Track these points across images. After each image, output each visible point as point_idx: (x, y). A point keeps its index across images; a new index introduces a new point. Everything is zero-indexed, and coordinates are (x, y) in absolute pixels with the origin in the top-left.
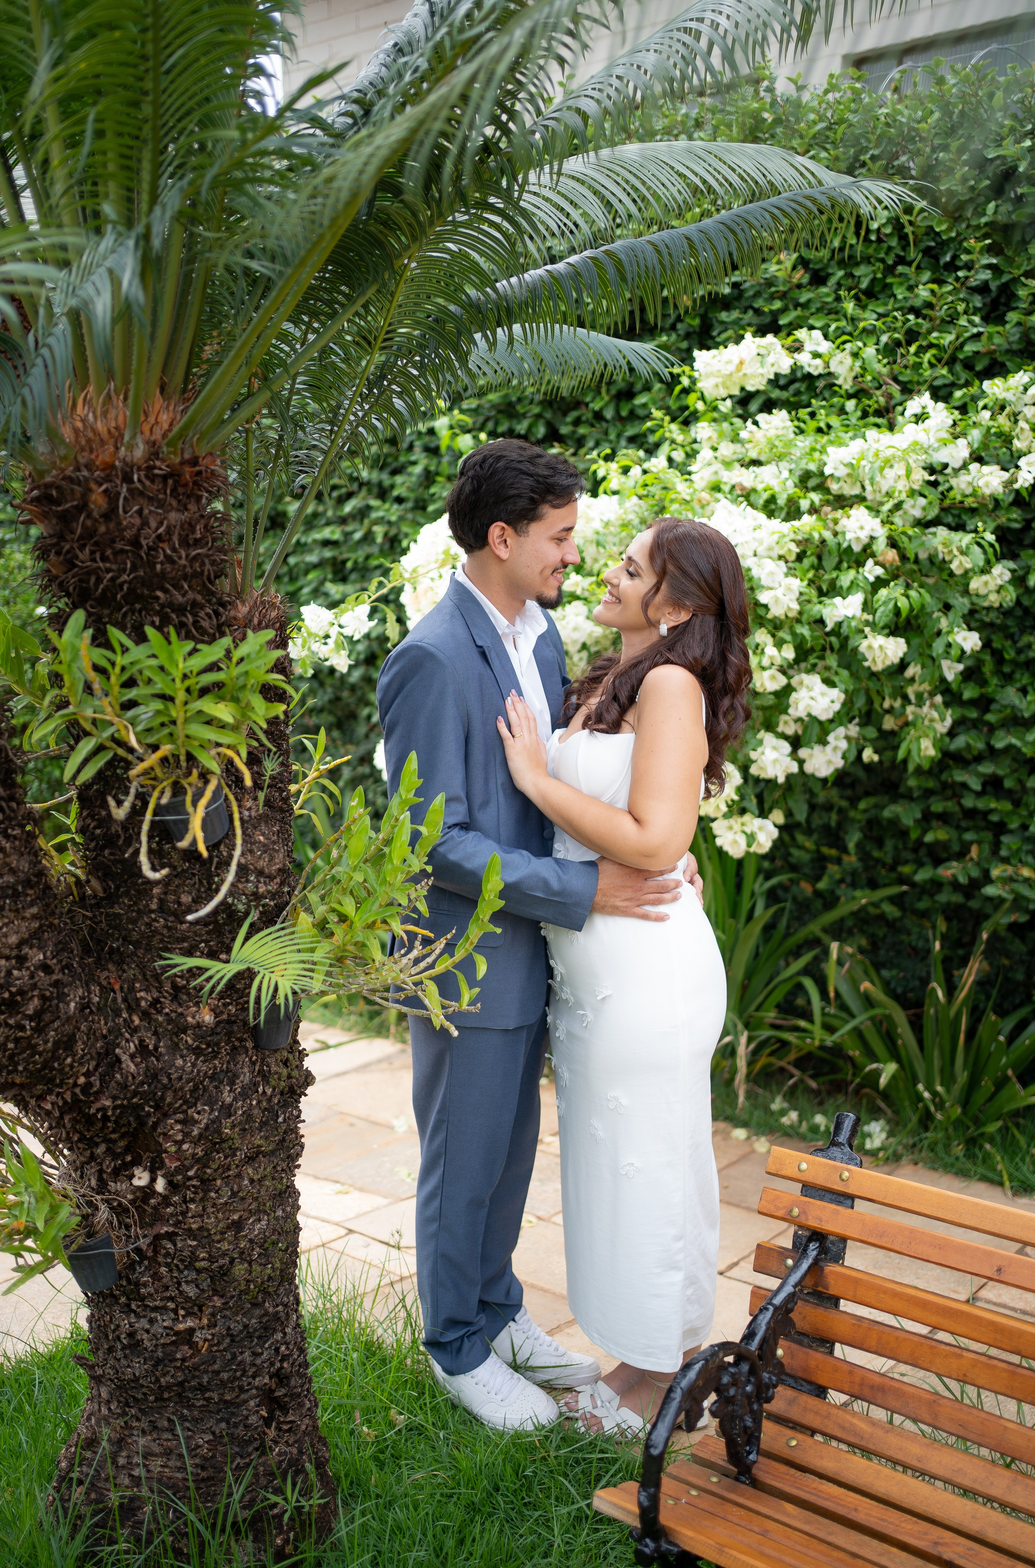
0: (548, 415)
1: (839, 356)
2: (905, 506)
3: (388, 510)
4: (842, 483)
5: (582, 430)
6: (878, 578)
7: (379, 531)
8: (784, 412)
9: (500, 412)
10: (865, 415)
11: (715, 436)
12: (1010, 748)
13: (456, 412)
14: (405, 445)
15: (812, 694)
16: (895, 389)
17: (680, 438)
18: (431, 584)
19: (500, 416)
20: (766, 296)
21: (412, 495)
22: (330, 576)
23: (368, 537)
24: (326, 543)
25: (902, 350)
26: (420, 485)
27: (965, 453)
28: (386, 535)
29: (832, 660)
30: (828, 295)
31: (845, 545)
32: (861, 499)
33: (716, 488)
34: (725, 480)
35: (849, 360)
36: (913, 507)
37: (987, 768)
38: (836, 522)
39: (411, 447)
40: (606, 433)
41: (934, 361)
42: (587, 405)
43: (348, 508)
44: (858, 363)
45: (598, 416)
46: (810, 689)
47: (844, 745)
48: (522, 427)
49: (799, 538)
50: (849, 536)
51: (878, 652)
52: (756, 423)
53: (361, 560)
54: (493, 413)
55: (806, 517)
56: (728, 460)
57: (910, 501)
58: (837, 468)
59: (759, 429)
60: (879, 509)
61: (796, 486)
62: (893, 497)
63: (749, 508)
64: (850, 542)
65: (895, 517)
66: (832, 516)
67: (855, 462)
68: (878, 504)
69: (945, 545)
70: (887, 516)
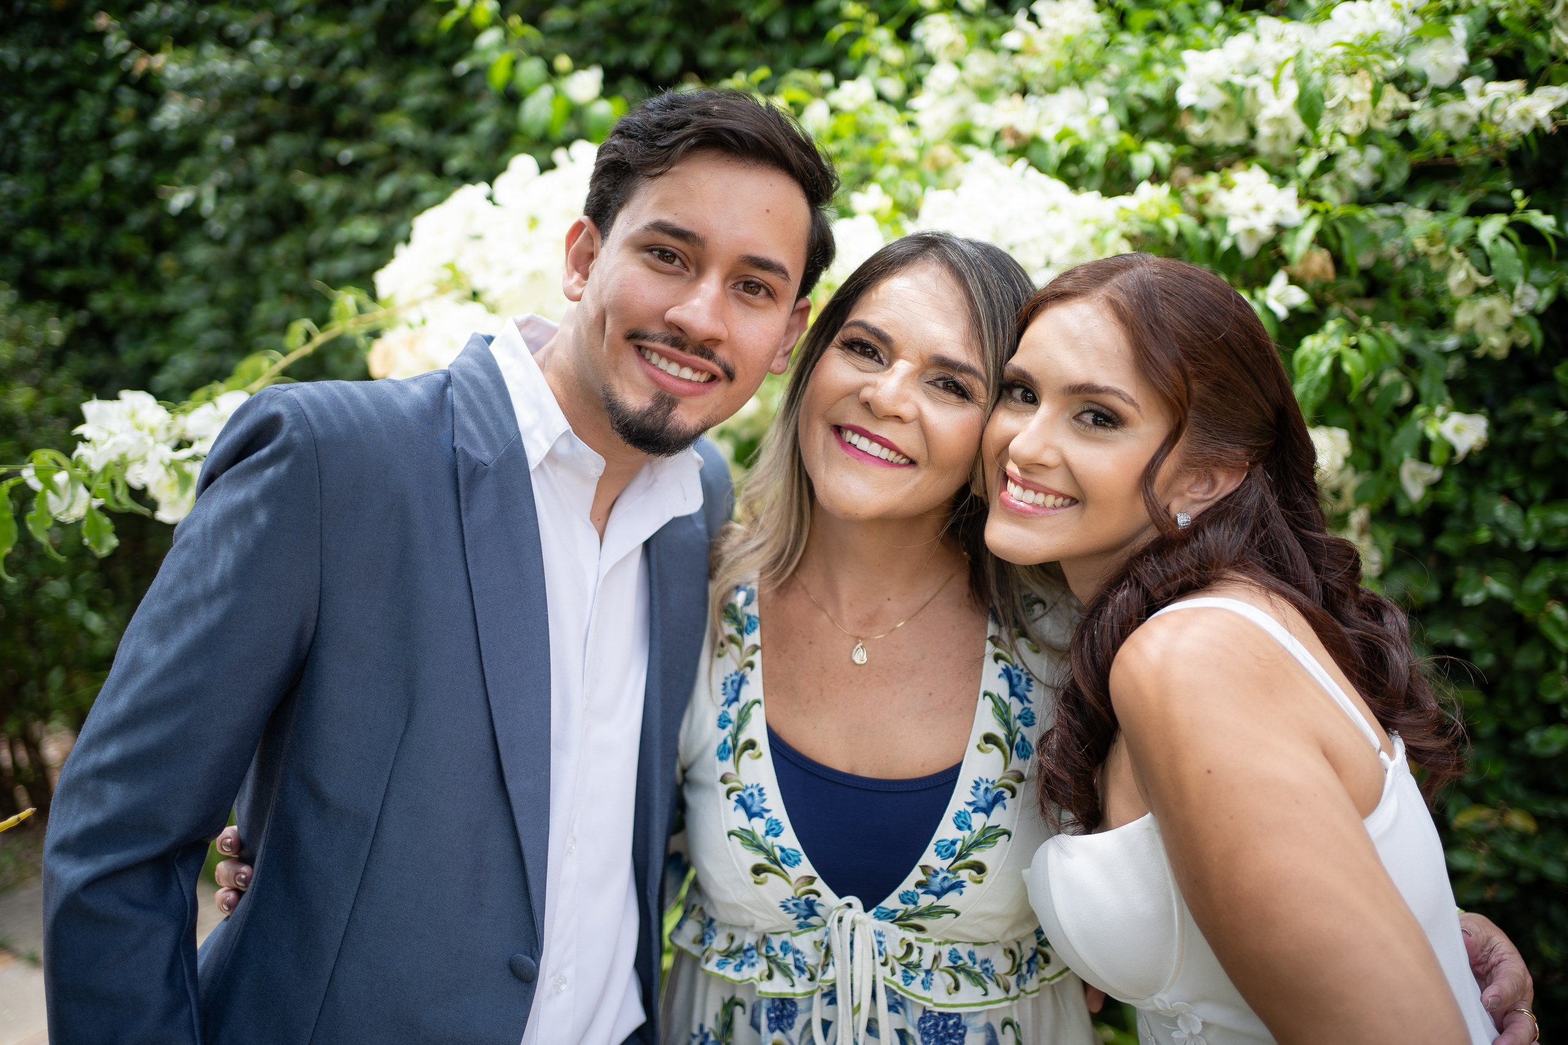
2: (1341, 165)
4: (1210, 123)
6: (1294, 310)
11: (961, 41)
12: (1493, 601)
13: (515, 21)
17: (893, 55)
27: (1461, 58)
31: (1225, 244)
32: (1245, 154)
33: (964, 137)
34: (980, 121)
36: (1355, 166)
37: (1441, 633)
38: (1203, 199)
45: (761, 33)
49: (1135, 230)
50: (1233, 225)
55: (1145, 189)
56: (984, 84)
57: (1353, 155)
58: (1201, 94)
59: (1040, 27)
60: (1289, 169)
61: (1122, 128)
62: (1319, 147)
63: (1033, 172)
64: (1235, 237)
65: (1322, 186)
66: (1195, 187)
67: (1238, 80)
68: (1285, 160)
69: (1431, 240)
70: (1307, 185)
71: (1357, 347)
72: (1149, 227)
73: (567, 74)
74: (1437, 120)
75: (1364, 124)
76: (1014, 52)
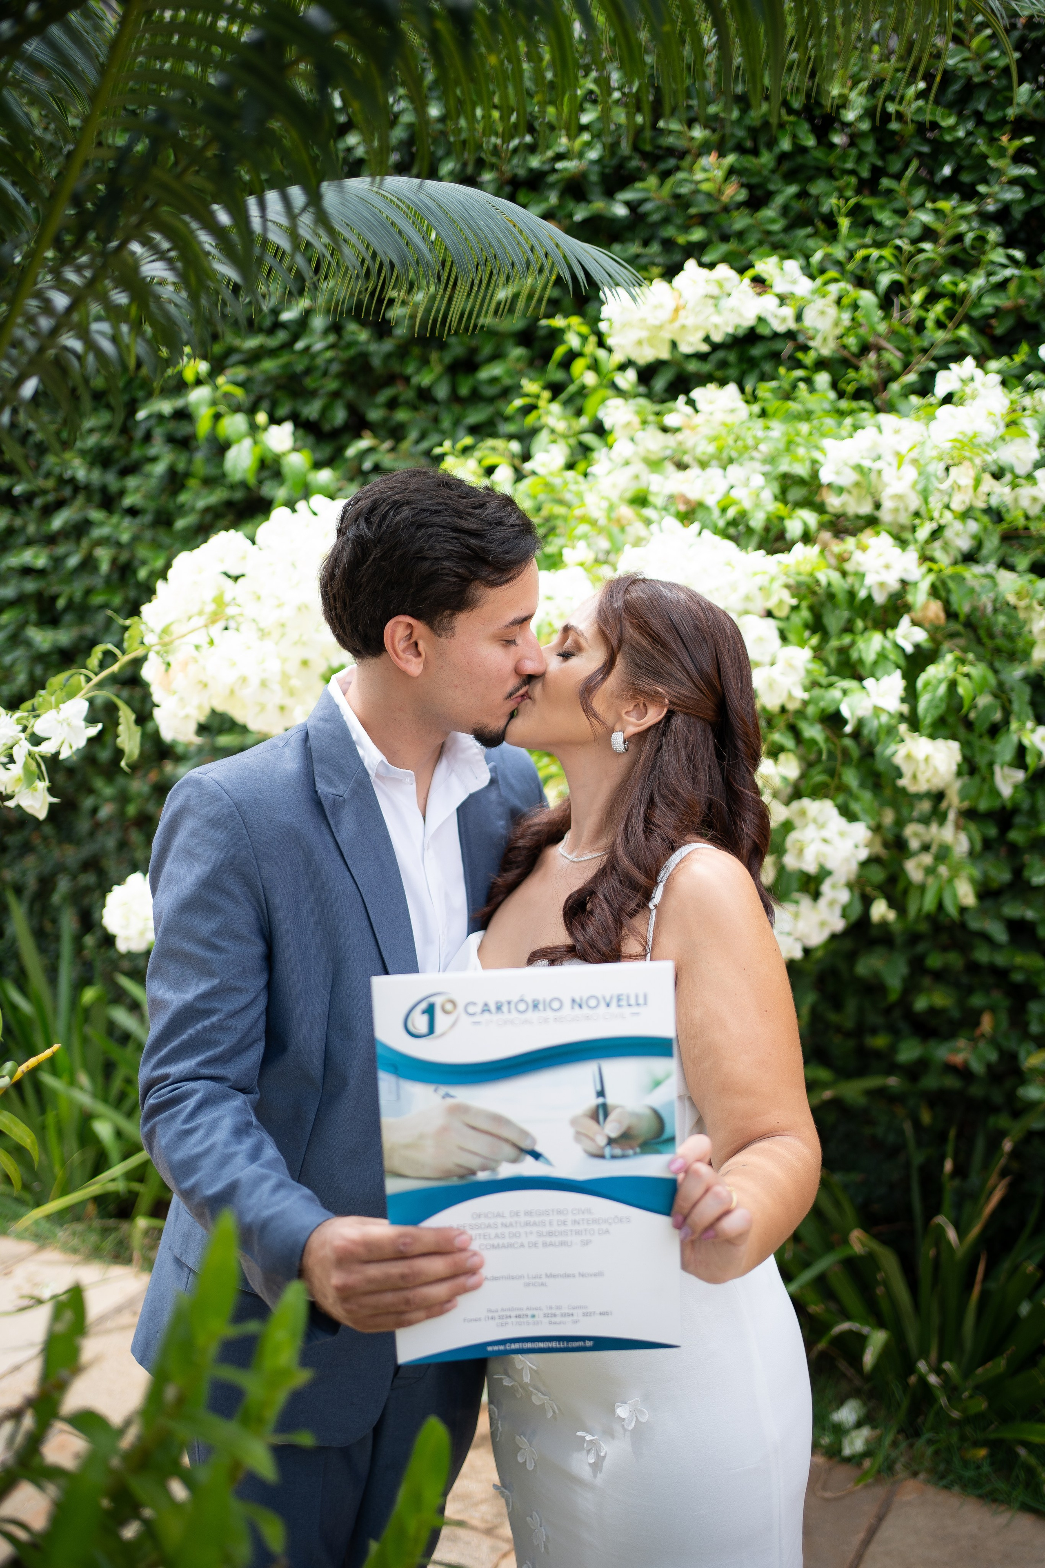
0: (350, 393)
1: (820, 303)
2: (948, 534)
3: (117, 526)
4: (845, 497)
5: (402, 415)
6: (917, 647)
7: (104, 556)
8: (732, 388)
9: (279, 387)
10: (841, 395)
11: (636, 420)
13: (221, 380)
14: (139, 433)
15: (826, 833)
16: (893, 357)
17: (561, 426)
18: (195, 653)
19: (279, 394)
20: (679, 221)
21: (151, 506)
22: (33, 616)
23: (88, 564)
24: (27, 571)
25: (903, 300)
26: (163, 491)
27: (1035, 453)
28: (114, 561)
29: (851, 777)
30: (773, 221)
31: (862, 594)
32: (872, 522)
34: (653, 488)
35: (833, 311)
36: (959, 535)
37: (1014, 910)
38: (843, 559)
39: (148, 438)
40: (436, 420)
41: (943, 318)
42: (407, 379)
43: (57, 522)
44: (846, 317)
46: (822, 826)
47: (844, 896)
48: (312, 410)
49: (791, 581)
50: (870, 580)
51: (922, 766)
52: (691, 403)
53: (78, 595)
54: (268, 389)
55: (799, 547)
56: (654, 457)
57: (958, 526)
58: (838, 473)
59: (697, 411)
60: (907, 535)
61: (776, 498)
62: (932, 519)
63: (707, 533)
64: (870, 588)
65: (935, 550)
66: (837, 547)
67: (867, 463)
68: (903, 528)
69: (1019, 595)
70: (923, 549)
71: (967, 675)
72: (803, 578)
73: (265, 429)
74: (1016, 500)
75: (968, 503)
76: (677, 430)
